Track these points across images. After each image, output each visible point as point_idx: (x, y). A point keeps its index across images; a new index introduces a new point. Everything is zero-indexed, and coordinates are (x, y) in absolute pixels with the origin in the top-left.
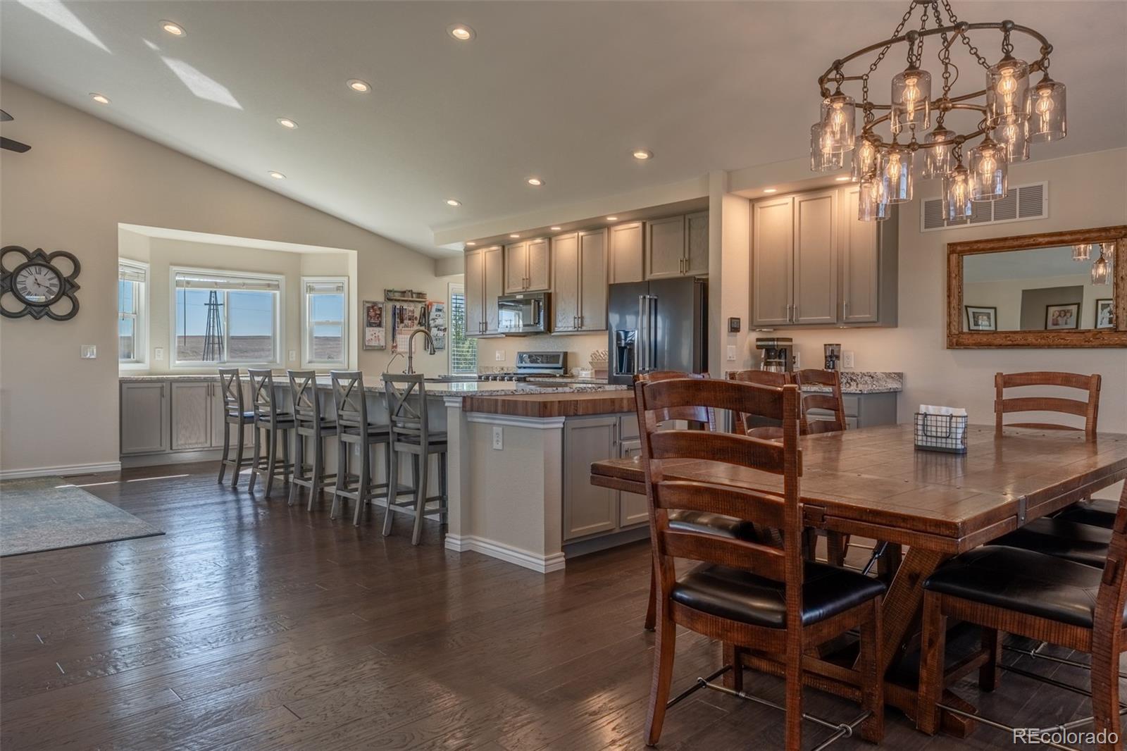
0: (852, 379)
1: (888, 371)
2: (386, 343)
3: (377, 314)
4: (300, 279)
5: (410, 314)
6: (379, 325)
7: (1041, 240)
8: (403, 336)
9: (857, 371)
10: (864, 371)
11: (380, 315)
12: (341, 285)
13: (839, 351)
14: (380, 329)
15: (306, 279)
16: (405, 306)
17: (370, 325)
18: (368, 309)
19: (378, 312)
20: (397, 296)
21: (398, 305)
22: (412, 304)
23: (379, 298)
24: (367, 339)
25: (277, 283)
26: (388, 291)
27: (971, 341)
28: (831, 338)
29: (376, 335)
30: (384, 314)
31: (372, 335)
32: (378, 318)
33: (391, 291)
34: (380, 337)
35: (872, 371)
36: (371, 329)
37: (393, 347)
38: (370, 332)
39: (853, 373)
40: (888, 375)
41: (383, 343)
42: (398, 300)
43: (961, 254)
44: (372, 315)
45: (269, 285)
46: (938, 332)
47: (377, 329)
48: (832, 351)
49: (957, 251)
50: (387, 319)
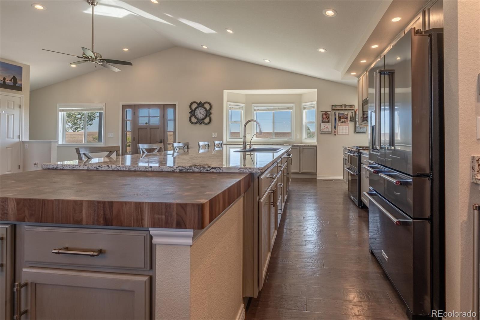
2: (331, 130)
3: (327, 117)
4: (301, 104)
5: (346, 116)
6: (328, 122)
8: (342, 127)
11: (329, 117)
12: (314, 105)
14: (329, 124)
15: (303, 104)
16: (342, 112)
17: (323, 122)
18: (323, 115)
19: (328, 116)
20: (338, 108)
21: (338, 112)
22: (346, 111)
23: (329, 109)
24: (321, 128)
25: (291, 107)
26: (333, 106)
29: (327, 127)
30: (330, 117)
31: (324, 127)
32: (327, 119)
33: (334, 106)
34: (329, 127)
36: (324, 124)
37: (334, 132)
38: (323, 125)
41: (330, 130)
42: (338, 110)
44: (325, 117)
45: (288, 108)
47: (327, 124)
50: (332, 119)
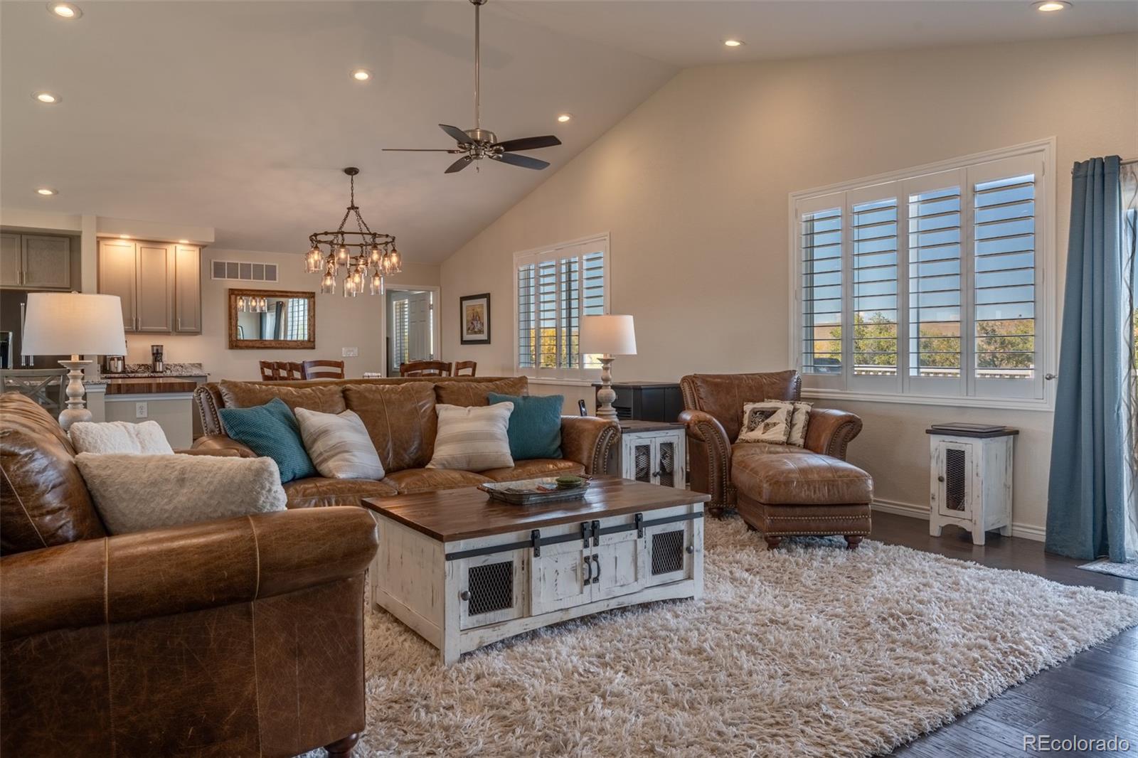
0: (167, 369)
1: (192, 362)
7: (277, 294)
9: (170, 363)
10: (175, 363)
13: (162, 350)
27: (243, 345)
28: (157, 341)
35: (182, 363)
39: (168, 365)
40: (193, 365)
43: (237, 295)
46: (223, 340)
48: (157, 350)
49: (234, 293)
